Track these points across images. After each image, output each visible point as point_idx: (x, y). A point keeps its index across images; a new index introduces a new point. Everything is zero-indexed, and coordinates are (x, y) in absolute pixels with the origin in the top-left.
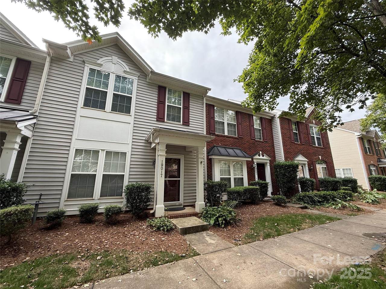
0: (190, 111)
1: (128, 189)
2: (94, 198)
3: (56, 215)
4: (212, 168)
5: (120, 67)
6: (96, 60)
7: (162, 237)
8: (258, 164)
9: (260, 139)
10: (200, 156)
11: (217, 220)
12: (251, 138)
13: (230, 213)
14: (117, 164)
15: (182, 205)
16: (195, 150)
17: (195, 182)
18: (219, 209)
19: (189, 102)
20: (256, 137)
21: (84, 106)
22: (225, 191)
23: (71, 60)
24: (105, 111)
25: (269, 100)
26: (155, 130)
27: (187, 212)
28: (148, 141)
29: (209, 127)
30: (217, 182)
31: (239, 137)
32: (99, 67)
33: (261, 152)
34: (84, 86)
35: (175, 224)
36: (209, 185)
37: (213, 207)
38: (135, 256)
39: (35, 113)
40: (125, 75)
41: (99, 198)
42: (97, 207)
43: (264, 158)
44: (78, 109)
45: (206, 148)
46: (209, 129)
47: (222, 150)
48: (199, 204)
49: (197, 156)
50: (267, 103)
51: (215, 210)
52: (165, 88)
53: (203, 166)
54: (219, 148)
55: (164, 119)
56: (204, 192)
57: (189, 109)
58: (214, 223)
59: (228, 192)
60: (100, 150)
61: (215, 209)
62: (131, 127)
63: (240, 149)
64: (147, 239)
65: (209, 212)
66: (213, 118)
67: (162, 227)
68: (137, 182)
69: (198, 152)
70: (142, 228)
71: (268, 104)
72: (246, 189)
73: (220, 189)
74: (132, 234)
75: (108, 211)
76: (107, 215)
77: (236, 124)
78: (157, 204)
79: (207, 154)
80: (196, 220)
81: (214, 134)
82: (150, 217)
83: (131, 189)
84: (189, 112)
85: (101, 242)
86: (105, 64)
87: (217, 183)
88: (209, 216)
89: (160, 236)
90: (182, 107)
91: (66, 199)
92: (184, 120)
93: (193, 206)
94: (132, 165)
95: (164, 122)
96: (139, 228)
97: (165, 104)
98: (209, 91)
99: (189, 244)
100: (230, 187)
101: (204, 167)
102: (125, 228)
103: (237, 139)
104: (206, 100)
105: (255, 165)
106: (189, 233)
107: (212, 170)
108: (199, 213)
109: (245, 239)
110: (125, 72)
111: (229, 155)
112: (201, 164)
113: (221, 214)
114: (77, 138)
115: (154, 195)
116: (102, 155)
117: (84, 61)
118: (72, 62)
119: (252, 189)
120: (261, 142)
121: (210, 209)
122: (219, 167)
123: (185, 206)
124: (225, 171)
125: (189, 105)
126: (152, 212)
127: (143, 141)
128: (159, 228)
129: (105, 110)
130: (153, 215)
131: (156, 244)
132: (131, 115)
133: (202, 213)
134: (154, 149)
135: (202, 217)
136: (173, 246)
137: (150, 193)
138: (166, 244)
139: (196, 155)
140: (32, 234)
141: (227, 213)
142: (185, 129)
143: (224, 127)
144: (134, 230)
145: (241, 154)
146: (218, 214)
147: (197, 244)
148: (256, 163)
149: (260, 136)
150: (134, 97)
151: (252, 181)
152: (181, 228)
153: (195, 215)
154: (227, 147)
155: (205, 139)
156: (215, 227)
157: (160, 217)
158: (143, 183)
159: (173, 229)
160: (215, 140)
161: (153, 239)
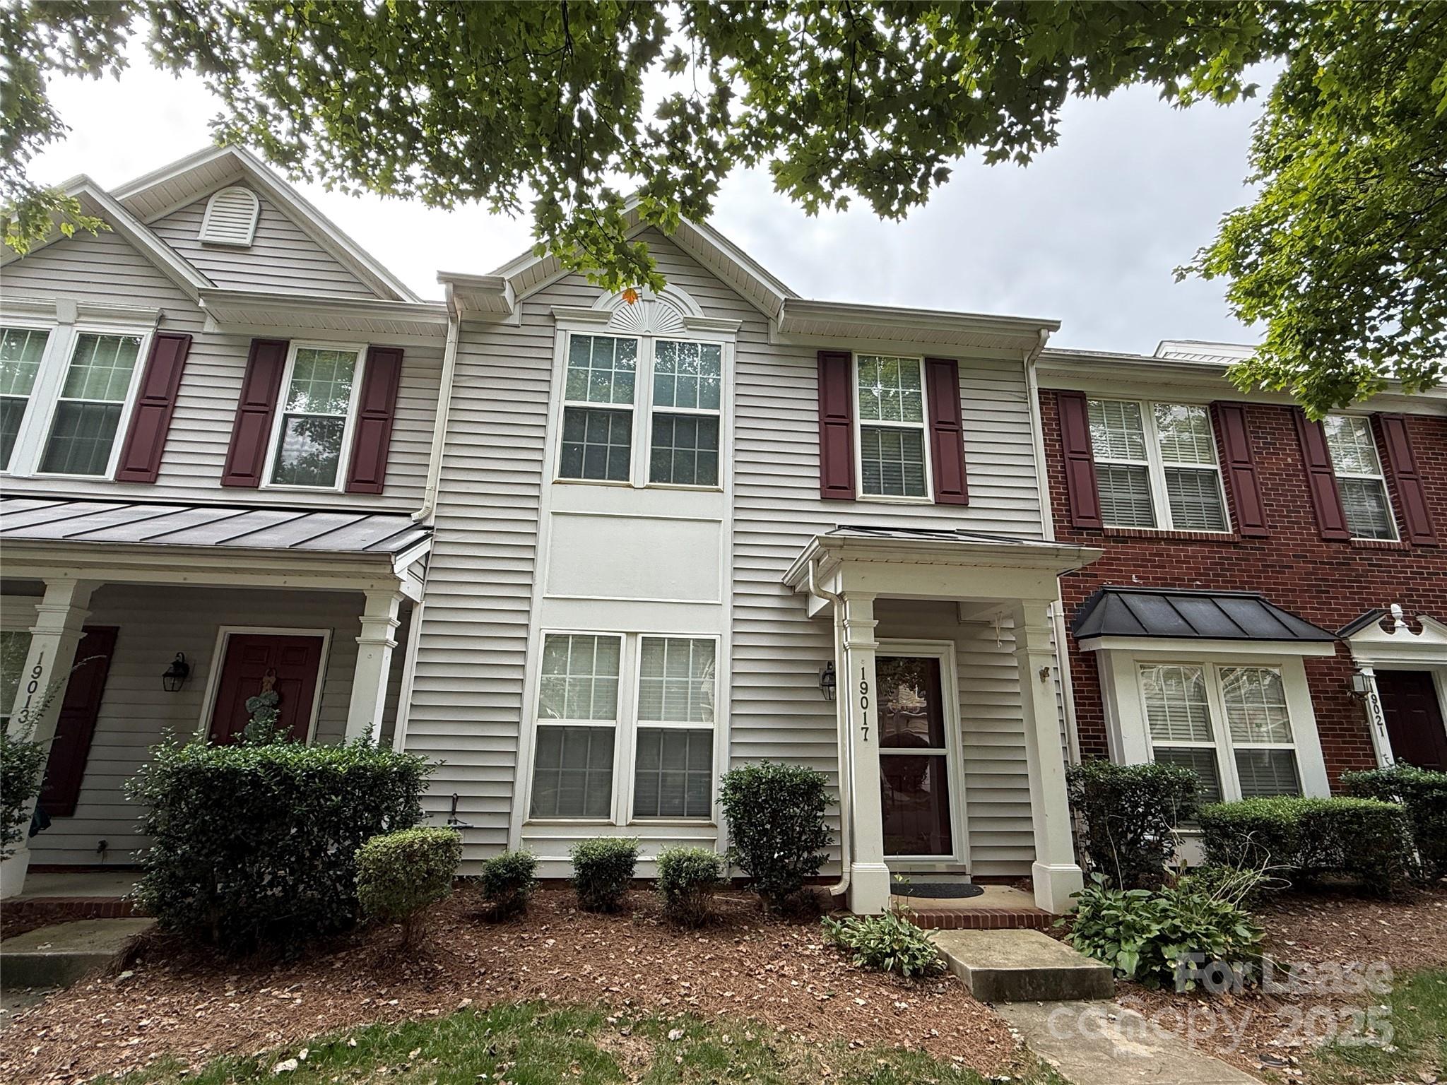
0: (966, 436)
1: (735, 787)
2: (612, 820)
3: (511, 870)
4: (1100, 698)
5: (670, 311)
6: (589, 302)
7: (896, 996)
8: (1383, 676)
9: (1382, 535)
10: (1033, 644)
11: (1152, 952)
12: (1319, 534)
13: (1226, 924)
14: (682, 688)
15: (964, 874)
16: (1010, 617)
17: (1022, 765)
18: (1163, 903)
19: (957, 399)
20: (1354, 525)
21: (562, 474)
22: (1184, 816)
23: (515, 320)
24: (630, 486)
25: (1398, 335)
26: (826, 544)
27: (995, 907)
28: (792, 588)
29: (1068, 500)
30: (1140, 771)
31: (1243, 537)
32: (600, 326)
33: (1396, 609)
34: (559, 402)
35: (945, 950)
36: (1092, 783)
37: (1129, 893)
38: (802, 1051)
39: (425, 518)
40: (687, 334)
41: (630, 820)
42: (631, 853)
43: (1425, 638)
44: (543, 488)
45: (1059, 604)
46: (1069, 510)
47: (1152, 610)
48: (1052, 873)
49: (1022, 645)
50: (1391, 353)
51: (1136, 905)
52: (846, 357)
53: (1053, 689)
54: (1133, 601)
55: (851, 486)
56: (1073, 818)
57: (959, 432)
58: (1139, 968)
59: (1205, 823)
60: (623, 636)
61: (1139, 899)
62: (724, 534)
63: (1256, 599)
64: (833, 996)
65: (1104, 912)
66: (1087, 456)
67: (889, 955)
68: (766, 760)
69: (1021, 625)
70: (808, 952)
71: (1396, 357)
72: (1319, 810)
73: (1157, 803)
74: (771, 970)
75: (675, 870)
76: (671, 886)
77: (1217, 467)
78: (858, 857)
79: (1067, 629)
80: (1045, 946)
81: (1097, 534)
82: (830, 910)
83: (749, 786)
84: (960, 443)
85: (668, 981)
86: (619, 308)
87: (1140, 774)
88: (1110, 931)
89: (886, 993)
90: (925, 425)
91: (527, 820)
92: (941, 486)
93: (1023, 882)
94: (741, 690)
95: (852, 500)
96: (796, 953)
97: (849, 425)
98: (1051, 333)
99: (1024, 1044)
100: (1218, 796)
101: (1059, 695)
102: (738, 943)
103: (1235, 545)
104: (1037, 375)
105: (1366, 682)
106: (1017, 999)
107: (1102, 711)
108: (1056, 917)
109: (1326, 1061)
110: (688, 323)
111: (1193, 633)
112: (1043, 681)
113: (1175, 929)
114: (548, 596)
115: (839, 818)
116: (631, 656)
117: (552, 315)
118: (517, 327)
119: (1357, 815)
120: (1389, 550)
121: (1107, 899)
122: (1144, 697)
123: (978, 880)
124: (1179, 715)
125: (958, 410)
126: (836, 890)
127: (776, 591)
128: (875, 962)
129: (631, 482)
130: (843, 903)
131: (876, 1020)
132: (720, 486)
133: (1070, 918)
134: (825, 621)
135: (1071, 935)
136: (949, 1038)
137: (822, 810)
138: (919, 1025)
139: (1014, 639)
140: (450, 931)
141: (1210, 924)
142: (948, 521)
143: (1147, 490)
144: (777, 956)
145: (1263, 624)
146: (1155, 928)
147: (1060, 1049)
148: (1369, 672)
149: (1383, 517)
150: (726, 414)
151: (1352, 769)
152: (977, 969)
153: (1039, 921)
154: (1178, 590)
155: (1052, 563)
156: (1150, 989)
157: (875, 917)
158: (791, 767)
159: (941, 973)
160: (1106, 562)
161: (862, 1002)
